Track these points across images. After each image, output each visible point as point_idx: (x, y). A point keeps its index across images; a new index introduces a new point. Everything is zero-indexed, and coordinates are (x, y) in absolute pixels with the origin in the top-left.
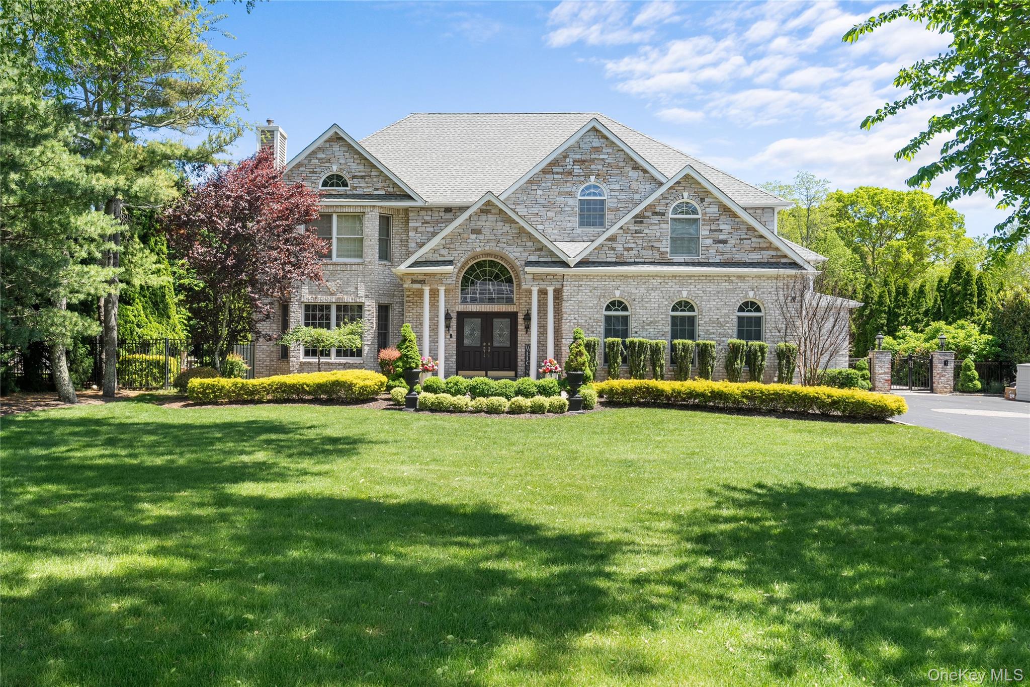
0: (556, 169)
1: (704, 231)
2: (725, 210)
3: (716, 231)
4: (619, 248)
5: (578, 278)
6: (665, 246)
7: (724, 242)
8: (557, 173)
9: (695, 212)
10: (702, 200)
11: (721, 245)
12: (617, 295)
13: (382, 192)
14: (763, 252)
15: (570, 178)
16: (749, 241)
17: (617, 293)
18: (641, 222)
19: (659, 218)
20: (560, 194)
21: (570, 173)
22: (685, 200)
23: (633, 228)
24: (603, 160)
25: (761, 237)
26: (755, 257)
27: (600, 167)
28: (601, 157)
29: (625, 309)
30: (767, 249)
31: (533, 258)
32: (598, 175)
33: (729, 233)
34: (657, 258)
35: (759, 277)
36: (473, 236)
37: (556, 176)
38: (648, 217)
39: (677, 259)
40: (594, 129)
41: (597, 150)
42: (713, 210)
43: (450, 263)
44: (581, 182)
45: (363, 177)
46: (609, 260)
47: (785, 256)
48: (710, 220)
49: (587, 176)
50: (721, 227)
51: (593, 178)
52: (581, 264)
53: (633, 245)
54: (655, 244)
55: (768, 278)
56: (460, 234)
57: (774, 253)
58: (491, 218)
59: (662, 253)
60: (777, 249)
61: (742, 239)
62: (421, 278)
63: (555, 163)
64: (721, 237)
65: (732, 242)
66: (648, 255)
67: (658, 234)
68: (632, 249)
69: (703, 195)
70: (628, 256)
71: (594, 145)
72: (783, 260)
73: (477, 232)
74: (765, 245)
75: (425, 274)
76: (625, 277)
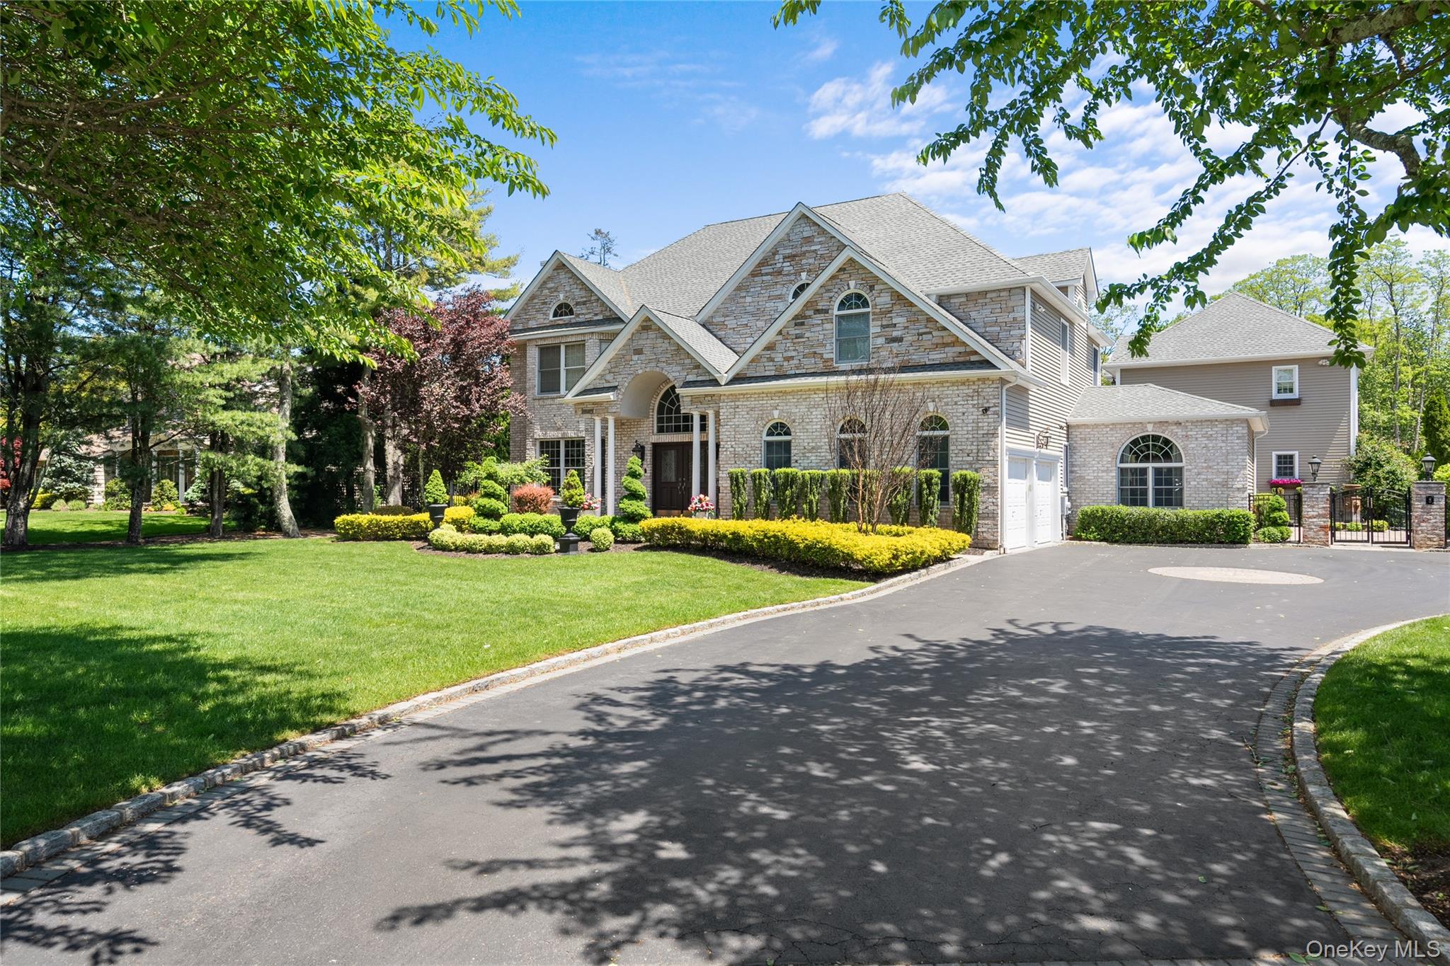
0: (765, 270)
1: (874, 328)
2: (899, 298)
3: (888, 326)
4: (778, 358)
5: (735, 397)
6: (830, 352)
7: (899, 340)
8: (767, 274)
9: (865, 304)
10: (872, 288)
11: (896, 344)
12: (776, 416)
13: (600, 317)
14: (947, 349)
15: (779, 279)
16: (930, 336)
17: (776, 413)
18: (803, 324)
19: (821, 316)
20: (770, 298)
21: (780, 273)
22: (852, 290)
23: (793, 331)
24: (815, 251)
25: (945, 329)
26: (937, 357)
27: (811, 261)
28: (813, 248)
29: (788, 433)
30: (953, 344)
31: (691, 378)
32: (809, 271)
33: (906, 328)
34: (820, 367)
35: (941, 383)
36: (635, 357)
37: (765, 278)
38: (810, 317)
39: (844, 366)
40: (804, 217)
41: (808, 240)
42: (885, 299)
43: (614, 388)
44: (791, 282)
45: (584, 303)
46: (768, 373)
47: (976, 353)
48: (881, 313)
49: (798, 274)
50: (894, 321)
51: (804, 275)
52: (737, 379)
53: (794, 354)
54: (819, 350)
55: (953, 384)
56: (624, 356)
57: (962, 349)
59: (826, 361)
60: (964, 344)
61: (921, 334)
62: (590, 407)
63: (763, 263)
64: (895, 334)
65: (908, 339)
66: (810, 364)
67: (821, 337)
68: (792, 358)
69: (872, 282)
70: (788, 367)
71: (805, 234)
72: (973, 358)
73: (639, 352)
74: (949, 340)
75: (594, 403)
76: (783, 393)
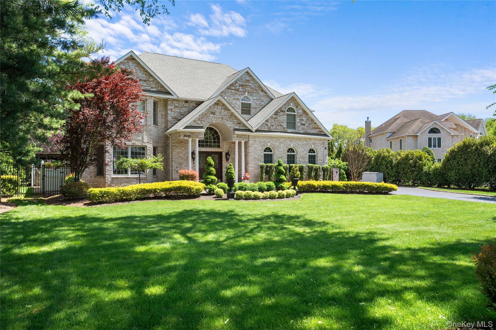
0: (233, 88)
1: (298, 120)
2: (304, 112)
3: (301, 120)
4: (269, 125)
5: (255, 137)
6: (285, 125)
7: (304, 125)
8: (233, 90)
9: (294, 111)
10: (297, 107)
11: (303, 126)
12: (269, 145)
13: (155, 90)
14: (316, 130)
15: (238, 92)
16: (312, 125)
17: (269, 144)
18: (277, 114)
19: (282, 113)
20: (234, 99)
21: (238, 90)
22: (291, 106)
23: (274, 116)
24: (250, 86)
25: (315, 123)
26: (313, 131)
27: (249, 89)
28: (250, 84)
29: (271, 151)
31: (237, 127)
32: (249, 92)
33: (306, 121)
34: (282, 130)
35: (315, 139)
36: (212, 115)
37: (232, 91)
38: (279, 112)
39: (290, 131)
40: (247, 72)
41: (248, 81)
42: (300, 111)
43: (202, 127)
44: (242, 95)
45: (145, 81)
46: (266, 130)
47: (322, 132)
48: (300, 115)
49: (244, 92)
50: (303, 119)
51: (247, 93)
52: (257, 131)
53: (274, 124)
54: (282, 124)
55: (318, 140)
56: (206, 114)
57: (319, 130)
58: (219, 107)
59: (284, 128)
60: (320, 129)
61: (309, 124)
62: (188, 134)
63: (232, 85)
64: (303, 123)
65: (306, 125)
66: (279, 128)
67: (283, 120)
68: (274, 125)
69: (297, 105)
70: (273, 128)
71: (247, 79)
72: (322, 133)
73: (213, 113)
74: (316, 127)
75: (190, 133)
76: (271, 137)
